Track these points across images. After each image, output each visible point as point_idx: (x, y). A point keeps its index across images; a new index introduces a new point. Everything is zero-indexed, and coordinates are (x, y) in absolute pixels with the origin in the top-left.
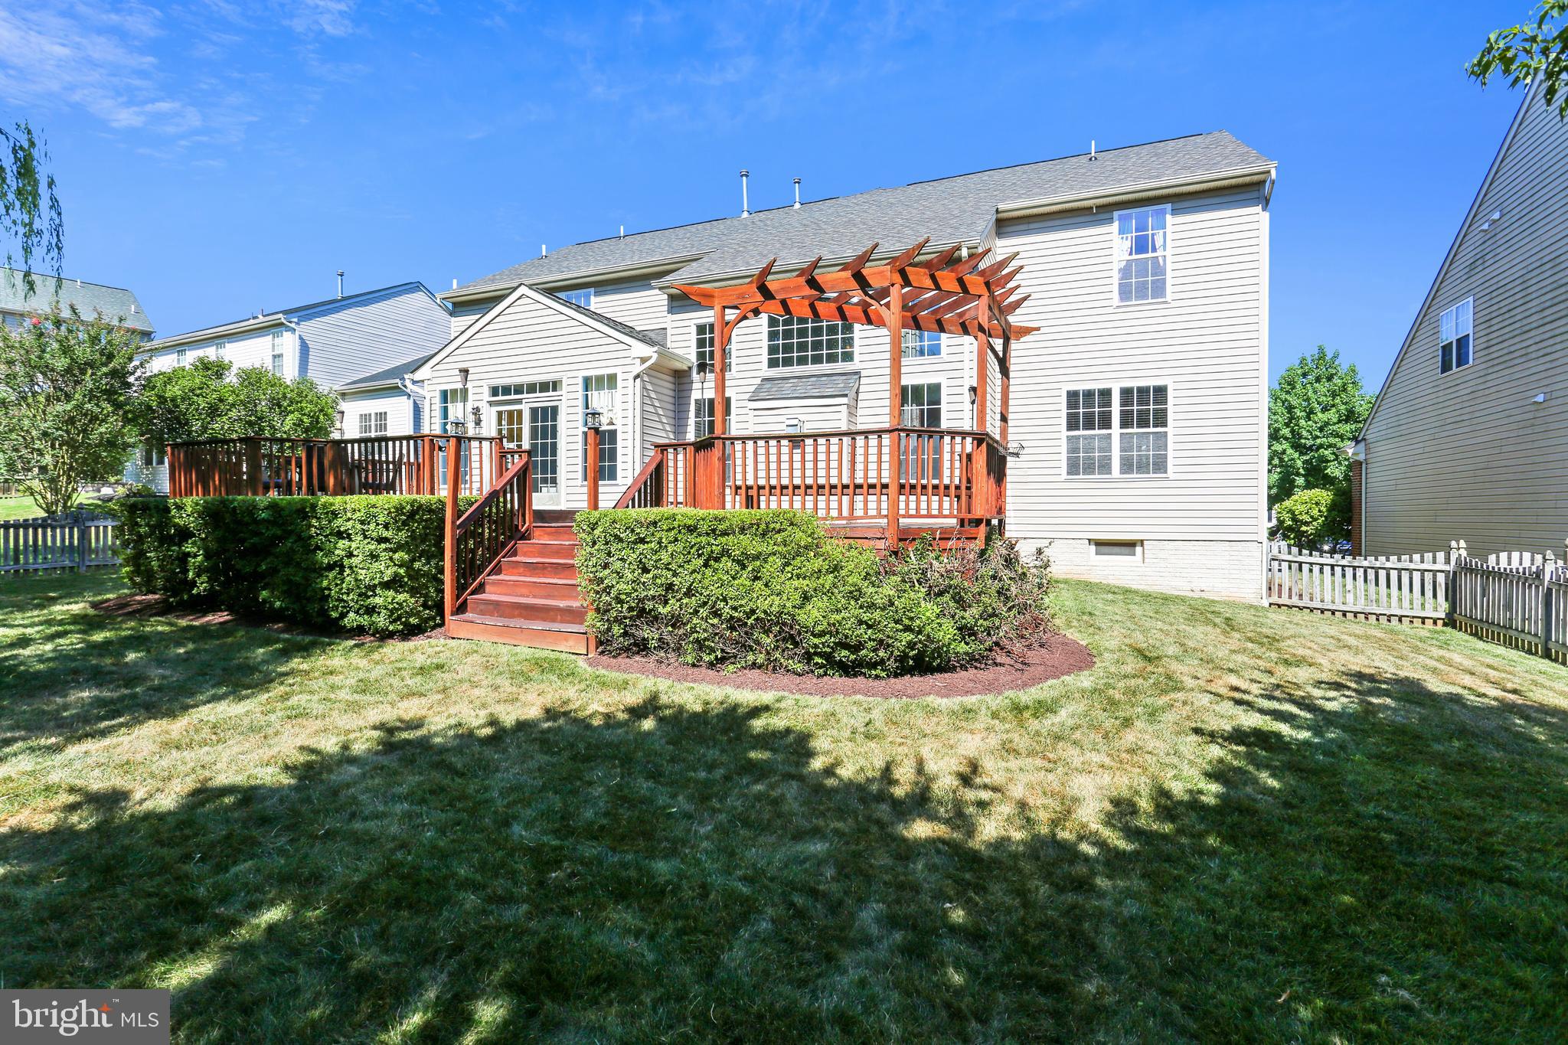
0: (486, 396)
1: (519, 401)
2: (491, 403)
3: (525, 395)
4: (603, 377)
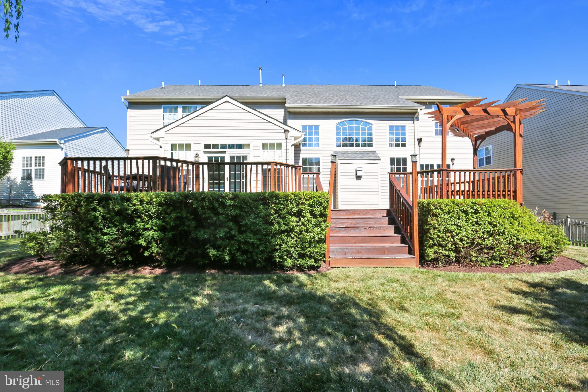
0: (202, 149)
1: (224, 152)
2: (205, 152)
3: (227, 150)
4: (274, 144)
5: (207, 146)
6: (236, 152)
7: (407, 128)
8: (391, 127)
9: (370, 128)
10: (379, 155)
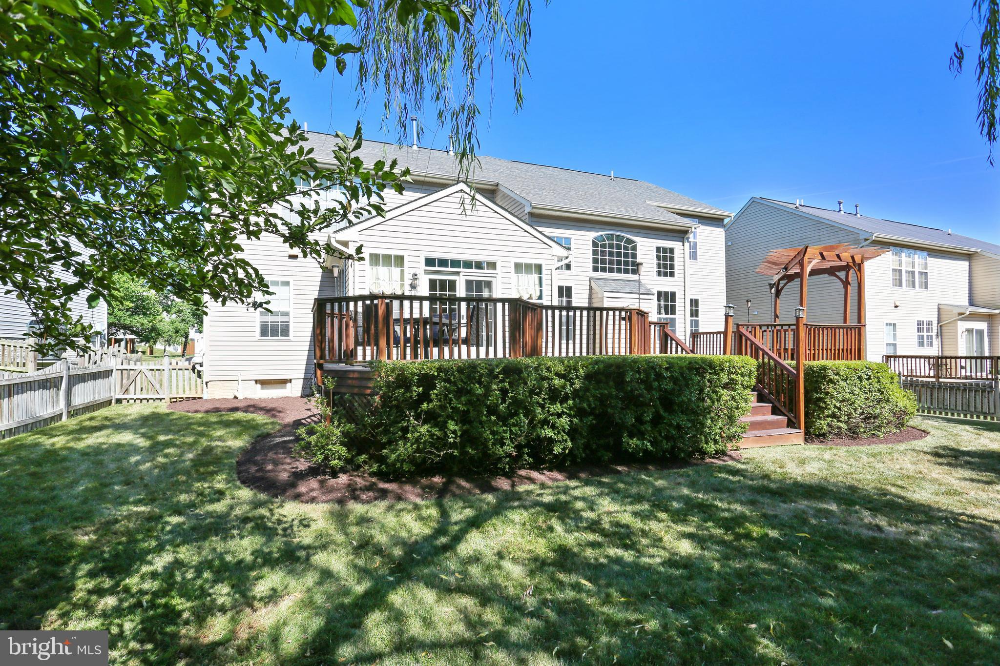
0: (423, 265)
2: (427, 272)
3: (461, 270)
4: (531, 265)
5: (429, 262)
6: (475, 275)
7: (676, 251)
8: (658, 249)
9: (634, 248)
10: (649, 287)
